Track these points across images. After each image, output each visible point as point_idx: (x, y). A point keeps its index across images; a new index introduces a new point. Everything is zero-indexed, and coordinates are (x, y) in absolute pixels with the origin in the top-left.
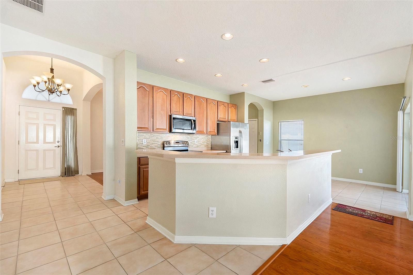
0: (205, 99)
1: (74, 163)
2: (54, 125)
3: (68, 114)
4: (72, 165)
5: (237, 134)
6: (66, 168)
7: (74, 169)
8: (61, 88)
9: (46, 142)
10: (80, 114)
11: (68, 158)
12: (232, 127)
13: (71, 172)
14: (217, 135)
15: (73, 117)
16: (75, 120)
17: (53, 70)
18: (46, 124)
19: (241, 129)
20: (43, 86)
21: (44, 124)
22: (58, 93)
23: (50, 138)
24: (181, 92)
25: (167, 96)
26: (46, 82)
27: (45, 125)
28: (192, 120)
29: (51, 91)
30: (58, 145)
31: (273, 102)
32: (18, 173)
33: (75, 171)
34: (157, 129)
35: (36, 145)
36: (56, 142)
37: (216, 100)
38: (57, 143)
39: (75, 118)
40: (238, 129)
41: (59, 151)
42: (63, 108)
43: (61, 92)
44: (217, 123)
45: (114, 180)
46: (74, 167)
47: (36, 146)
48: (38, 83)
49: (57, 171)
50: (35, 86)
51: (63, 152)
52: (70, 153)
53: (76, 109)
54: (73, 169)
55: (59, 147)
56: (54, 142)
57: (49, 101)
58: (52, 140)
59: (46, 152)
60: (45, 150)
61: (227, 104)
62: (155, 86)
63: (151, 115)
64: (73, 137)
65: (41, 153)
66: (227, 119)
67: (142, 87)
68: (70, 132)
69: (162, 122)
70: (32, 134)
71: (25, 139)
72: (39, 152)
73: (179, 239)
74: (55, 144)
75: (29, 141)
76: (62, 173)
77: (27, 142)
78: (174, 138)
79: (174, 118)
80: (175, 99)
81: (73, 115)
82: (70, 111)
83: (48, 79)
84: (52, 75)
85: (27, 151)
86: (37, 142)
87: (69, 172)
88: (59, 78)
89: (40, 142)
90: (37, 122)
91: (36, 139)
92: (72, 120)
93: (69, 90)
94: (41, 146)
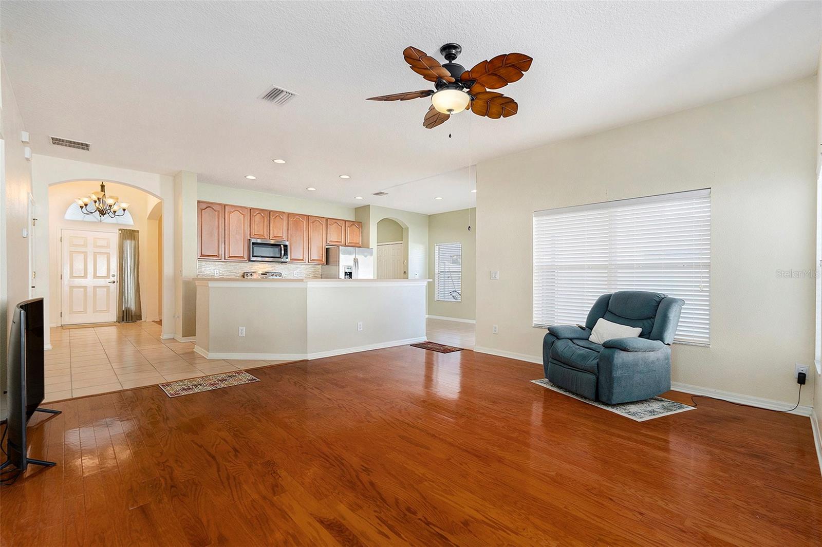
0: (305, 217)
1: (135, 305)
2: (108, 253)
3: (127, 238)
4: (132, 305)
5: (352, 263)
6: (123, 311)
7: (135, 313)
8: (115, 208)
9: (98, 275)
10: (143, 238)
11: (126, 297)
12: (342, 254)
13: (130, 317)
14: (326, 264)
15: (133, 242)
16: (137, 247)
17: (104, 186)
18: (98, 253)
19: (357, 257)
20: (92, 207)
22: (111, 215)
23: (102, 270)
24: (266, 210)
25: (244, 217)
26: (95, 202)
27: (95, 254)
28: (282, 246)
29: (102, 213)
30: (113, 280)
31: (429, 216)
32: (60, 316)
33: (136, 316)
34: (230, 257)
35: (83, 280)
36: (111, 276)
37: (323, 218)
39: (137, 243)
40: (353, 256)
41: (114, 288)
42: (120, 230)
43: (115, 212)
44: (327, 249)
45: (174, 317)
46: (134, 310)
47: (82, 282)
48: (86, 205)
49: (112, 316)
50: (82, 207)
51: (119, 288)
52: (129, 291)
53: (138, 231)
54: (133, 313)
55: (114, 282)
56: (108, 277)
57: (101, 221)
59: (97, 289)
60: (95, 287)
61: (343, 222)
62: (228, 205)
63: (221, 240)
64: (134, 269)
65: (90, 291)
66: (342, 242)
67: (209, 207)
68: (129, 262)
69: (238, 248)
70: (79, 266)
71: (69, 272)
72: (88, 290)
73: (212, 355)
74: (109, 278)
75: (74, 275)
76: (118, 318)
77: (72, 276)
78: (260, 268)
79: (253, 243)
80: (257, 218)
81: (134, 239)
82: (129, 235)
83: (98, 198)
84: (103, 193)
85: (71, 287)
86: (85, 276)
87: (128, 317)
88: (111, 197)
89: (88, 276)
90: (83, 249)
91: (83, 272)
92: (133, 247)
93: (124, 210)
94: (89, 281)
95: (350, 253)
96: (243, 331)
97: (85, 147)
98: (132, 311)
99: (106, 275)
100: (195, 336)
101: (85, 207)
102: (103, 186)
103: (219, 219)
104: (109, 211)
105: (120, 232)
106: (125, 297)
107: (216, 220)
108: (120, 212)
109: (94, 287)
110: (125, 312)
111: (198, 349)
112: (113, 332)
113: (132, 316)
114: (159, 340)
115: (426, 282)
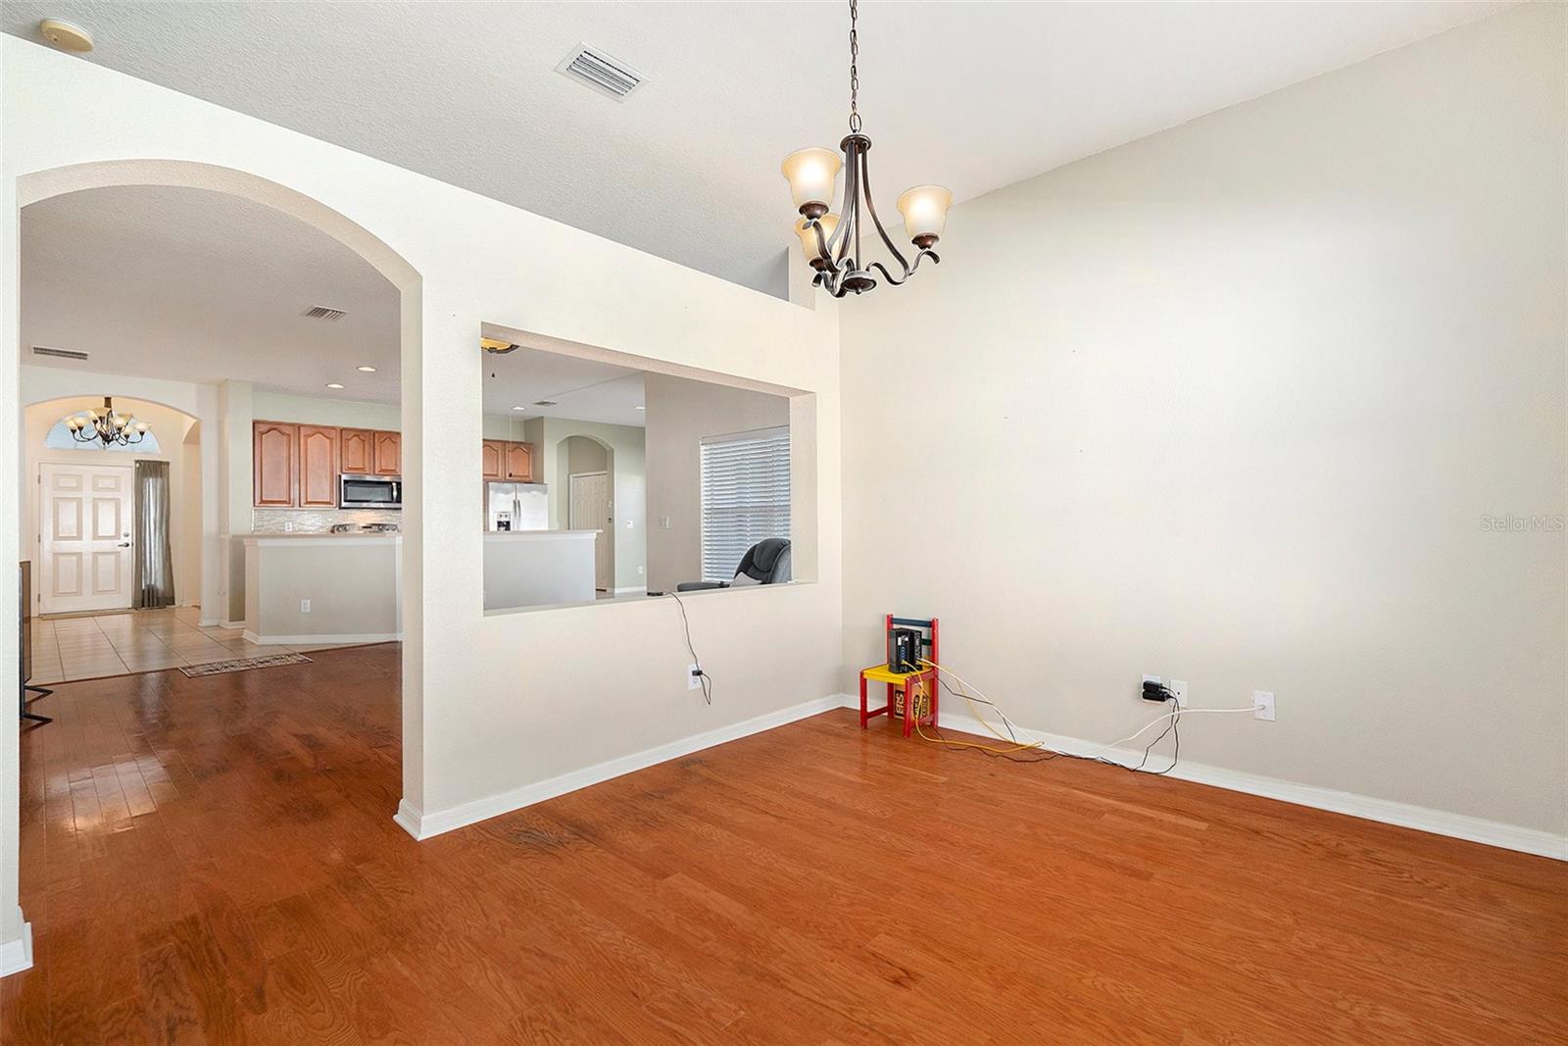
1: (164, 581)
2: (116, 501)
3: (149, 474)
4: (157, 580)
6: (143, 591)
7: (164, 593)
8: (127, 430)
9: (100, 535)
10: (177, 473)
11: (148, 569)
12: (494, 494)
13: (155, 600)
15: (159, 480)
16: (166, 487)
17: (111, 399)
18: (98, 499)
19: (520, 498)
20: (91, 431)
21: (94, 499)
22: (121, 441)
23: (107, 526)
25: (331, 443)
26: (95, 422)
27: (95, 503)
28: (394, 484)
29: (107, 439)
30: (126, 542)
32: (39, 601)
33: (165, 597)
34: (308, 503)
35: (76, 543)
36: (122, 535)
38: (122, 537)
39: (166, 482)
40: (512, 496)
41: (128, 555)
42: (137, 462)
43: (127, 436)
45: (219, 593)
46: (162, 587)
47: (74, 546)
48: (81, 428)
49: (126, 599)
50: (74, 431)
51: (136, 554)
52: (153, 559)
53: (168, 463)
54: (160, 595)
55: (128, 545)
56: (117, 536)
58: (112, 533)
59: (99, 557)
60: (96, 554)
61: (499, 444)
62: (304, 426)
63: (294, 478)
64: (161, 524)
65: (87, 560)
66: (500, 475)
67: (274, 429)
68: (152, 514)
69: (321, 486)
70: (68, 520)
71: (52, 532)
72: (84, 558)
73: (263, 640)
74: (119, 539)
75: (60, 535)
76: (135, 601)
77: (57, 537)
78: (361, 518)
79: (346, 482)
80: (354, 443)
81: (161, 476)
82: (151, 469)
83: (100, 418)
84: (109, 409)
85: (56, 555)
86: (79, 537)
87: (152, 600)
88: (120, 415)
89: (84, 536)
90: (77, 495)
91: (75, 530)
92: (158, 487)
93: (142, 434)
94: (86, 545)
95: (507, 492)
96: (306, 605)
97: (82, 356)
98: (157, 590)
99: (113, 534)
100: (244, 619)
101: (78, 431)
102: (108, 400)
103: (289, 448)
104: (117, 436)
105: (138, 465)
106: (145, 568)
107: (285, 448)
108: (135, 437)
109: (94, 553)
110: (146, 592)
111: (248, 635)
112: (126, 622)
113: (158, 598)
114: (196, 628)
115: (595, 534)
